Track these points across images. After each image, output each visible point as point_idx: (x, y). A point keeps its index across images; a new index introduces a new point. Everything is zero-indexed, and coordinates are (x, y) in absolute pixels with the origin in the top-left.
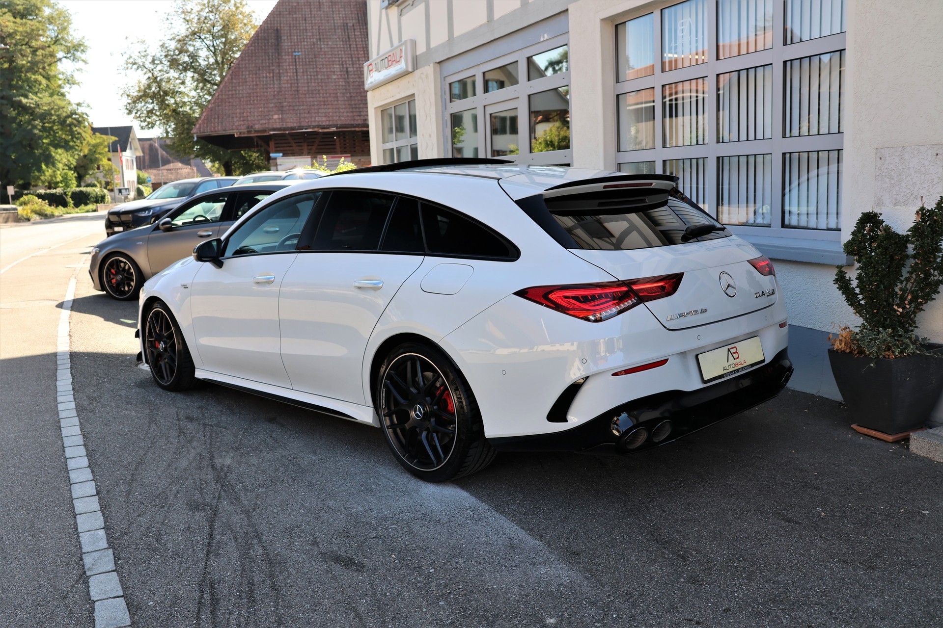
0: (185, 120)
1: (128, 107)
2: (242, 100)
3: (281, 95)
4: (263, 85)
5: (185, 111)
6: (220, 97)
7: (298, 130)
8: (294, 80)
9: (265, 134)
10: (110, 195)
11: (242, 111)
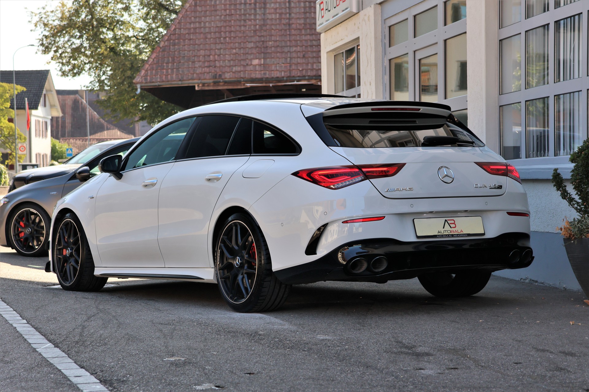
0: (128, 64)
1: (44, 42)
2: (209, 36)
3: (266, 31)
4: (240, 15)
5: (128, 51)
6: (177, 31)
7: (286, 81)
8: (286, 8)
9: (239, 87)
10: (9, 174)
11: (208, 53)
